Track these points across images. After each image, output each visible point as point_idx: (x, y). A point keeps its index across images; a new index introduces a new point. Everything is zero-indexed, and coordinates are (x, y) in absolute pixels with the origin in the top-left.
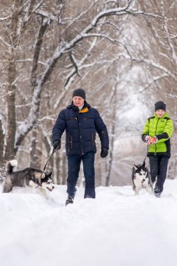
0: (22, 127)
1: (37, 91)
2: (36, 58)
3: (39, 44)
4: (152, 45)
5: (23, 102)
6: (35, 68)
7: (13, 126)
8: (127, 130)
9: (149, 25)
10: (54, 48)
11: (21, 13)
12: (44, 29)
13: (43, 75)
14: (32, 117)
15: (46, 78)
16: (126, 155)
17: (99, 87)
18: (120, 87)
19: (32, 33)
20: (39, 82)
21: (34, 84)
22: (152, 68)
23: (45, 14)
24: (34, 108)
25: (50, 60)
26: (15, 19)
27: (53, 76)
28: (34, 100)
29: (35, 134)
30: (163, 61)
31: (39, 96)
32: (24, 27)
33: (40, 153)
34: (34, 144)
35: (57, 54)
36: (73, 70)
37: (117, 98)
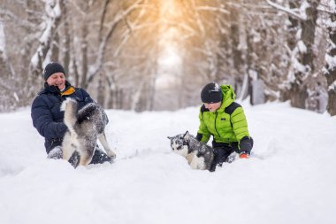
0: (92, 69)
1: (102, 45)
2: (102, 21)
3: (105, 12)
5: (93, 52)
6: (102, 28)
7: (85, 69)
10: (114, 15)
13: (107, 33)
14: (98, 62)
17: (145, 42)
19: (100, 5)
20: (104, 38)
21: (101, 40)
22: (183, 30)
24: (100, 57)
25: (112, 23)
27: (114, 35)
28: (101, 51)
29: (101, 75)
30: (191, 25)
31: (104, 48)
33: (104, 88)
34: (100, 82)
35: (117, 19)
36: (128, 31)
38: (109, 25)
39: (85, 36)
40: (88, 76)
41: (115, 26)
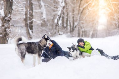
0: (76, 24)
1: (79, 15)
2: (79, 7)
3: (80, 4)
5: (76, 18)
7: (74, 24)
10: (83, 5)
13: (81, 11)
14: (78, 21)
19: (78, 1)
20: (80, 13)
21: (79, 14)
24: (79, 19)
27: (83, 12)
28: (79, 17)
29: (79, 26)
31: (80, 17)
33: (80, 30)
34: (79, 28)
35: (84, 6)
36: (88, 10)
38: (81, 9)
39: (73, 12)
40: (74, 26)
41: (84, 9)
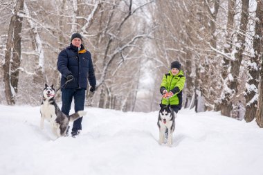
1: (105, 68)
2: (106, 53)
3: (108, 47)
4: (157, 52)
5: (99, 72)
6: (105, 57)
8: (144, 88)
9: (157, 43)
10: (114, 50)
11: (101, 34)
12: (111, 41)
14: (102, 78)
15: (110, 62)
16: (142, 99)
17: (132, 68)
18: (142, 69)
19: (105, 42)
20: (107, 64)
21: (104, 65)
22: (156, 62)
23: (111, 34)
24: (103, 75)
25: (112, 55)
26: (98, 36)
27: (113, 62)
28: (104, 72)
29: (103, 87)
30: (161, 59)
31: (106, 70)
32: (102, 39)
33: (104, 95)
34: (102, 91)
35: (115, 52)
36: (122, 60)
37: (140, 74)
38: (110, 56)
